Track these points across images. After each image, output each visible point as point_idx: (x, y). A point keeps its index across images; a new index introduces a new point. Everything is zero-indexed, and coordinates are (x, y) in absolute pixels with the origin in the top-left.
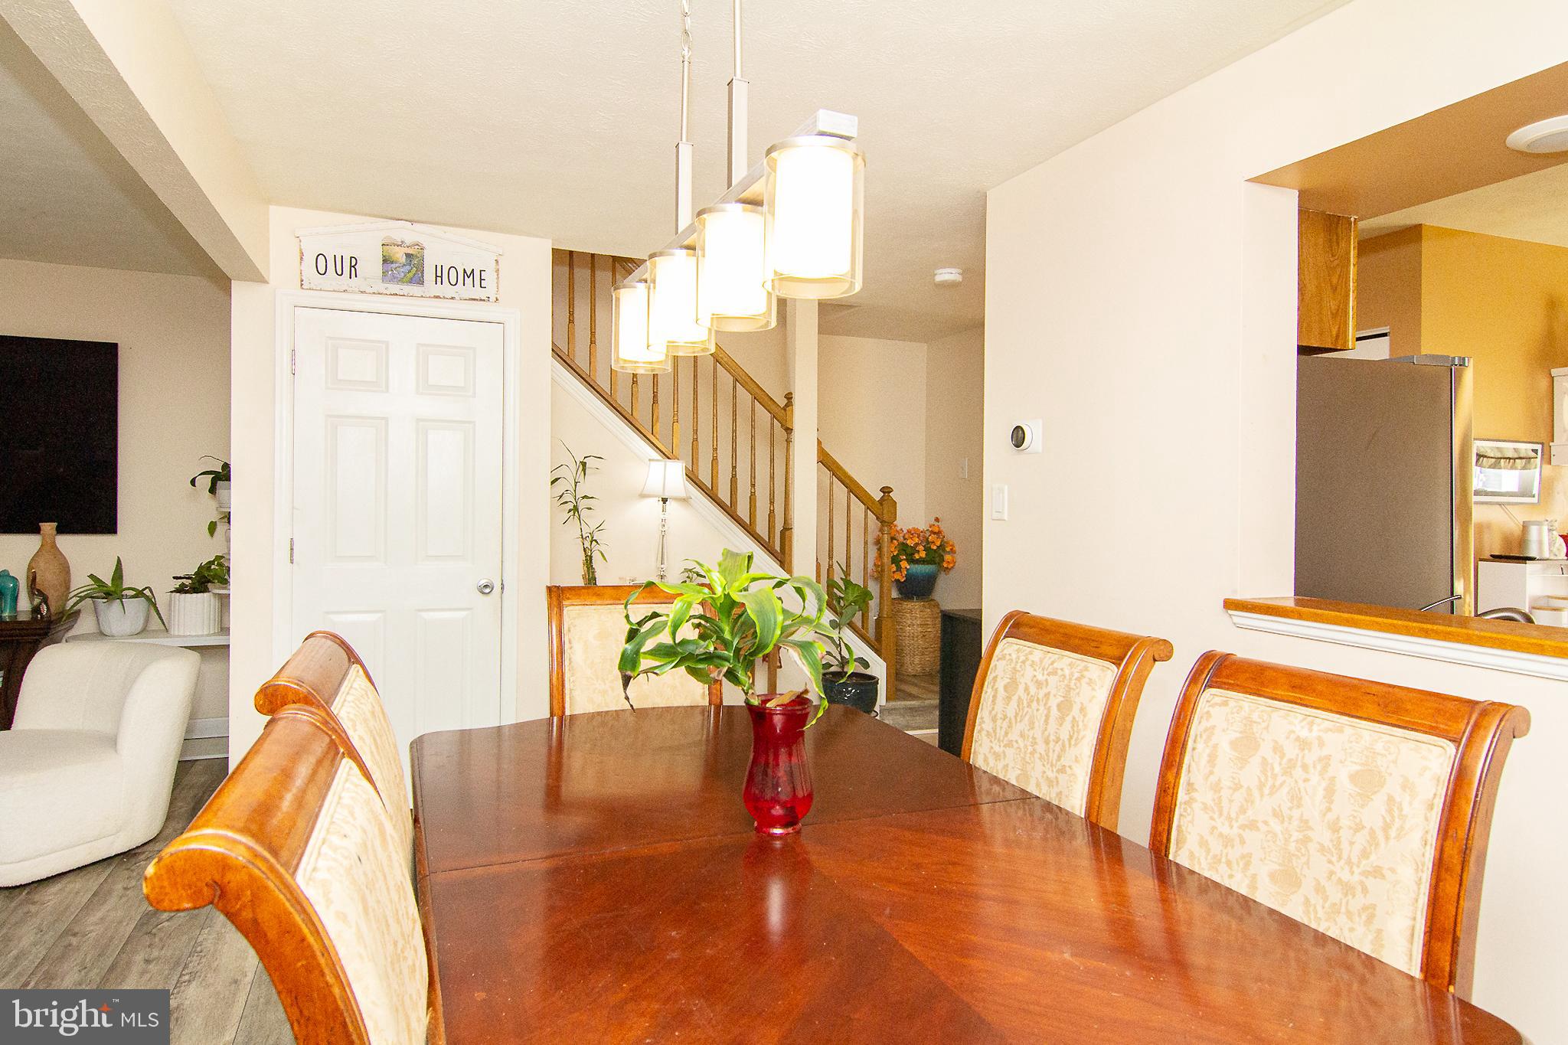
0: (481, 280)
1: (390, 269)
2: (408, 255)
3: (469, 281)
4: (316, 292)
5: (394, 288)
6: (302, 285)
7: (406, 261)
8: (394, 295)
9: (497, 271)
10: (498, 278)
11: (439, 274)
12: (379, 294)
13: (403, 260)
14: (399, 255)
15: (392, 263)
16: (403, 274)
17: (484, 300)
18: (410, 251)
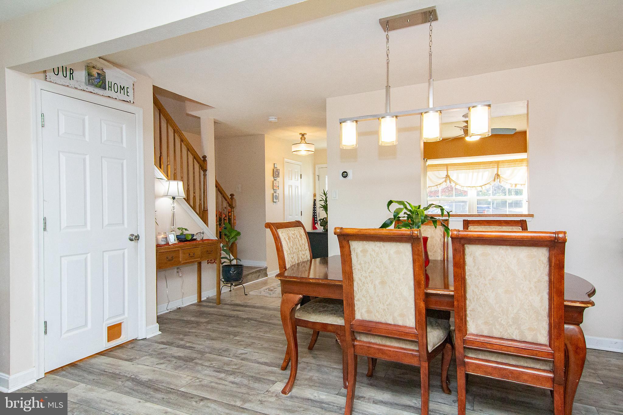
0: (127, 92)
1: (91, 79)
2: (98, 74)
3: (122, 91)
4: (53, 84)
5: (91, 89)
6: (46, 78)
7: (98, 76)
8: (90, 92)
9: (134, 89)
10: (134, 93)
11: (110, 86)
12: (84, 90)
13: (96, 75)
14: (95, 72)
15: (92, 76)
16: (96, 83)
17: (128, 102)
18: (99, 72)
